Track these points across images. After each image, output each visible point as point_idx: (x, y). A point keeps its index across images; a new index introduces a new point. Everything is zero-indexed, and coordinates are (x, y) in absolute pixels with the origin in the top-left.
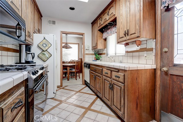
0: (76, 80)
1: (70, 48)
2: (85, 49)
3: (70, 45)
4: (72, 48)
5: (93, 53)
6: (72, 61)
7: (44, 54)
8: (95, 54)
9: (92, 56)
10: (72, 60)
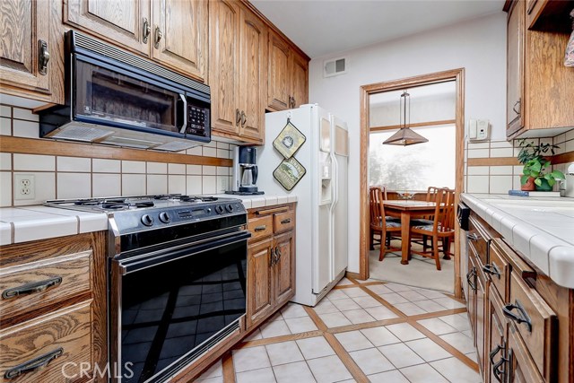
0: (439, 269)
1: (421, 140)
2: (467, 140)
3: (421, 132)
4: (426, 141)
5: (517, 153)
6: (432, 190)
7: (287, 169)
8: (524, 159)
9: (508, 169)
10: (435, 188)
